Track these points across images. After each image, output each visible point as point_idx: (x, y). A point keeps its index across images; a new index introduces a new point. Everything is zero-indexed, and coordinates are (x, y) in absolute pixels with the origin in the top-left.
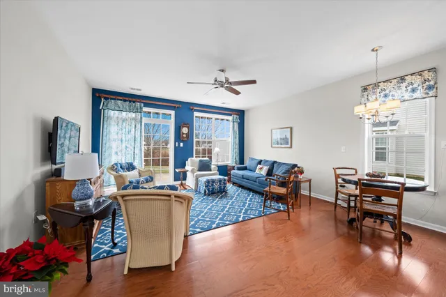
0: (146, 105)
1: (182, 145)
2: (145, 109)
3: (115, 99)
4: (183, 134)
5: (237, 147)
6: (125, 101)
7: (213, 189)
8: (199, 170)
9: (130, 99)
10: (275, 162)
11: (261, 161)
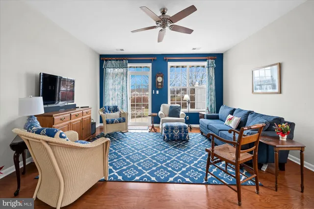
0: (130, 61)
1: (157, 92)
2: (129, 65)
3: (110, 60)
4: (158, 82)
5: (213, 93)
6: (117, 60)
7: (172, 136)
8: (169, 116)
9: (120, 59)
10: (250, 112)
11: (234, 110)
